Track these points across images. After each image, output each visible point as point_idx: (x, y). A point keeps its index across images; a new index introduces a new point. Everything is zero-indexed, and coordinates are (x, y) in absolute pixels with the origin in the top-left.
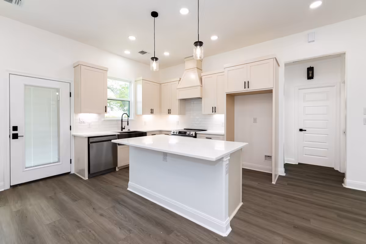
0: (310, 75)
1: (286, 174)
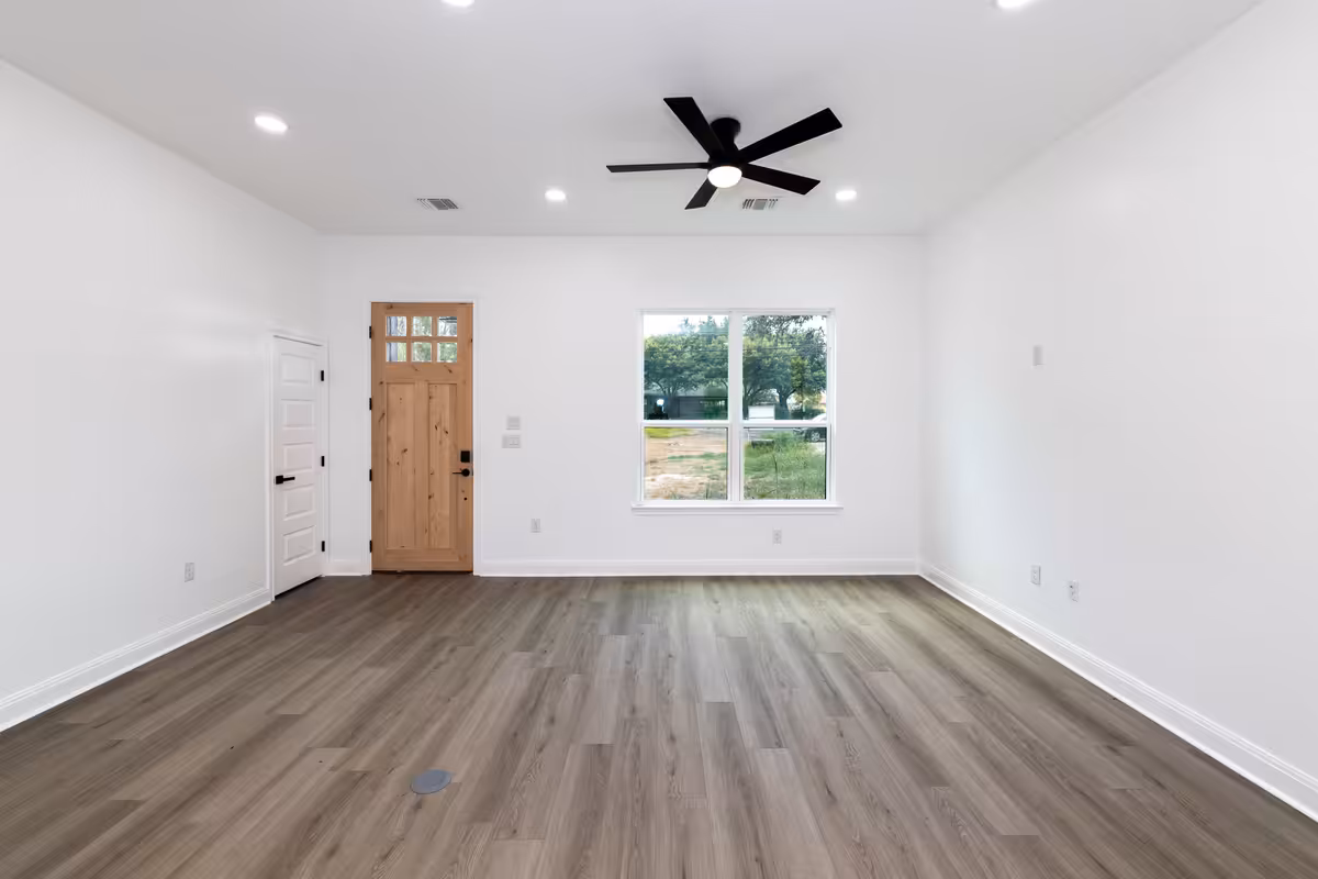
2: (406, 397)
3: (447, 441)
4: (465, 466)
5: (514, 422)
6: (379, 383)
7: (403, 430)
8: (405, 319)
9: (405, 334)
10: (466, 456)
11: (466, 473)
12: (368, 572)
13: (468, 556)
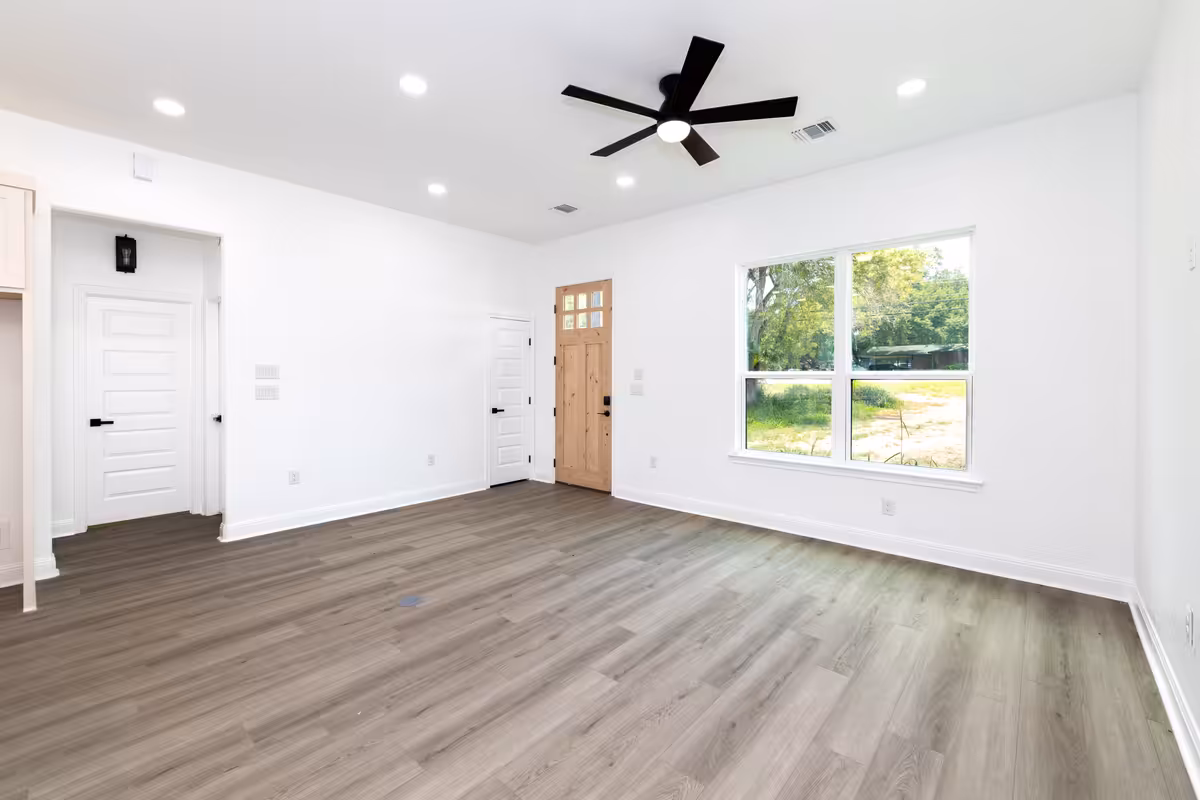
0: (127, 261)
1: (60, 571)
2: (574, 354)
3: (597, 391)
4: (606, 408)
5: (639, 375)
6: (561, 345)
7: (573, 380)
8: (572, 297)
9: (585, 307)
10: (607, 401)
11: (607, 414)
12: (553, 482)
13: (608, 480)
